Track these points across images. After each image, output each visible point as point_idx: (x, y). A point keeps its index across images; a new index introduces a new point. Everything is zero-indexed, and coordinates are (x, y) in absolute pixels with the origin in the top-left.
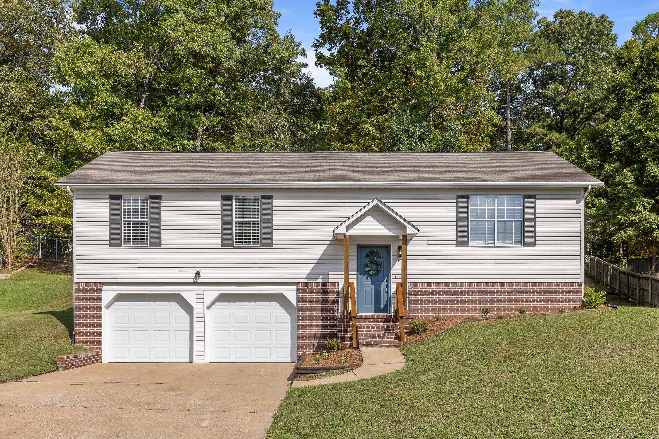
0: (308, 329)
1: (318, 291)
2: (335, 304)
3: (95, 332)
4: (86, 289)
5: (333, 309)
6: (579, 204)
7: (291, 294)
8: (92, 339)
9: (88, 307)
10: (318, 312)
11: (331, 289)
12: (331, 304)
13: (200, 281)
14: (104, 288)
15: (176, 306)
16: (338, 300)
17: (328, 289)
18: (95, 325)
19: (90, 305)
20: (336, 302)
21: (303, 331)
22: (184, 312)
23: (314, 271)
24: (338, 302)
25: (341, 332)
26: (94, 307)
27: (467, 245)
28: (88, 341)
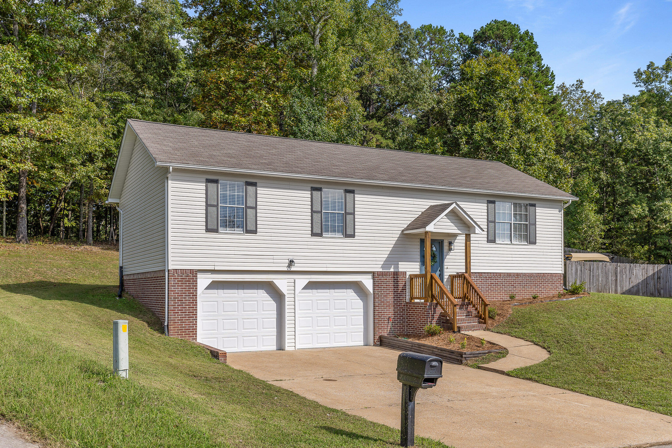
0: (383, 315)
1: (391, 279)
2: (403, 292)
3: (191, 322)
4: (181, 276)
5: (402, 296)
6: (561, 213)
7: (368, 282)
8: (187, 329)
9: (183, 296)
10: (390, 299)
11: (400, 277)
12: (401, 292)
13: (293, 269)
14: (199, 275)
15: (263, 293)
16: (406, 287)
17: (398, 277)
18: (190, 315)
19: (185, 293)
20: (404, 289)
21: (379, 317)
22: (271, 299)
23: (389, 262)
24: (406, 289)
25: (430, 318)
26: (189, 296)
27: (494, 241)
28: (183, 332)
